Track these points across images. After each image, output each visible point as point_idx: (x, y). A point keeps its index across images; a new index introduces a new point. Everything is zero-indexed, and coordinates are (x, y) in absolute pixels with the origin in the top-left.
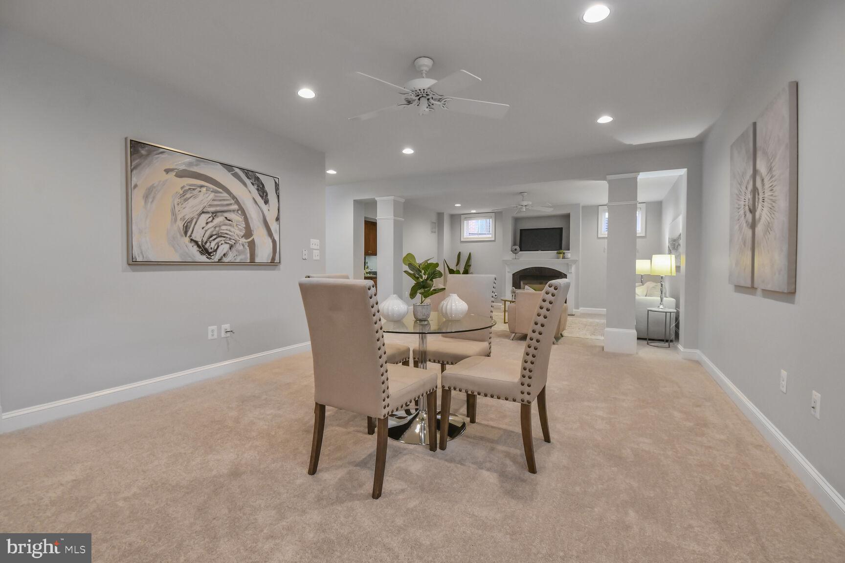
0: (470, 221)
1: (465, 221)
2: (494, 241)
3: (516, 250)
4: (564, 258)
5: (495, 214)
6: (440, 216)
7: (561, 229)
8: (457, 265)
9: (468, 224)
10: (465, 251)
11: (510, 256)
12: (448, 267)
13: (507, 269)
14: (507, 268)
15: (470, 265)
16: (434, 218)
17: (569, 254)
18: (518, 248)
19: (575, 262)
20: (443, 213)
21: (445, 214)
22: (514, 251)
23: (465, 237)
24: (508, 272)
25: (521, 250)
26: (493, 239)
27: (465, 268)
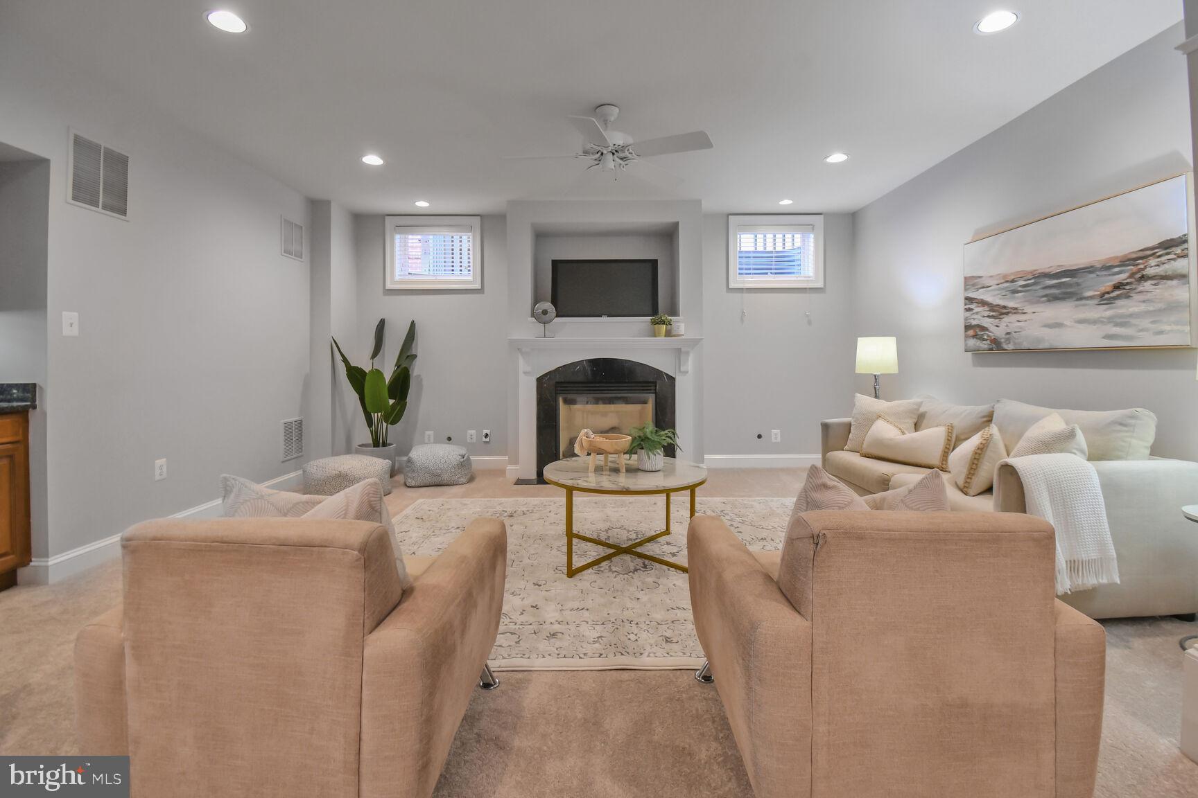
0: (410, 237)
1: (397, 237)
2: (480, 291)
3: (545, 312)
4: (668, 334)
5: (481, 219)
6: (317, 210)
7: (654, 263)
8: (374, 355)
9: (405, 245)
10: (399, 316)
11: (528, 330)
12: (345, 360)
13: (522, 365)
14: (521, 361)
15: (415, 356)
16: (298, 215)
17: (681, 325)
18: (548, 306)
19: (695, 342)
20: (328, 203)
21: (332, 204)
22: (541, 317)
23: (397, 278)
24: (525, 373)
25: (558, 316)
26: (478, 286)
27: (398, 365)
